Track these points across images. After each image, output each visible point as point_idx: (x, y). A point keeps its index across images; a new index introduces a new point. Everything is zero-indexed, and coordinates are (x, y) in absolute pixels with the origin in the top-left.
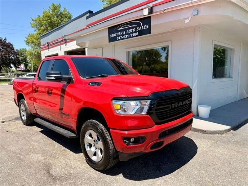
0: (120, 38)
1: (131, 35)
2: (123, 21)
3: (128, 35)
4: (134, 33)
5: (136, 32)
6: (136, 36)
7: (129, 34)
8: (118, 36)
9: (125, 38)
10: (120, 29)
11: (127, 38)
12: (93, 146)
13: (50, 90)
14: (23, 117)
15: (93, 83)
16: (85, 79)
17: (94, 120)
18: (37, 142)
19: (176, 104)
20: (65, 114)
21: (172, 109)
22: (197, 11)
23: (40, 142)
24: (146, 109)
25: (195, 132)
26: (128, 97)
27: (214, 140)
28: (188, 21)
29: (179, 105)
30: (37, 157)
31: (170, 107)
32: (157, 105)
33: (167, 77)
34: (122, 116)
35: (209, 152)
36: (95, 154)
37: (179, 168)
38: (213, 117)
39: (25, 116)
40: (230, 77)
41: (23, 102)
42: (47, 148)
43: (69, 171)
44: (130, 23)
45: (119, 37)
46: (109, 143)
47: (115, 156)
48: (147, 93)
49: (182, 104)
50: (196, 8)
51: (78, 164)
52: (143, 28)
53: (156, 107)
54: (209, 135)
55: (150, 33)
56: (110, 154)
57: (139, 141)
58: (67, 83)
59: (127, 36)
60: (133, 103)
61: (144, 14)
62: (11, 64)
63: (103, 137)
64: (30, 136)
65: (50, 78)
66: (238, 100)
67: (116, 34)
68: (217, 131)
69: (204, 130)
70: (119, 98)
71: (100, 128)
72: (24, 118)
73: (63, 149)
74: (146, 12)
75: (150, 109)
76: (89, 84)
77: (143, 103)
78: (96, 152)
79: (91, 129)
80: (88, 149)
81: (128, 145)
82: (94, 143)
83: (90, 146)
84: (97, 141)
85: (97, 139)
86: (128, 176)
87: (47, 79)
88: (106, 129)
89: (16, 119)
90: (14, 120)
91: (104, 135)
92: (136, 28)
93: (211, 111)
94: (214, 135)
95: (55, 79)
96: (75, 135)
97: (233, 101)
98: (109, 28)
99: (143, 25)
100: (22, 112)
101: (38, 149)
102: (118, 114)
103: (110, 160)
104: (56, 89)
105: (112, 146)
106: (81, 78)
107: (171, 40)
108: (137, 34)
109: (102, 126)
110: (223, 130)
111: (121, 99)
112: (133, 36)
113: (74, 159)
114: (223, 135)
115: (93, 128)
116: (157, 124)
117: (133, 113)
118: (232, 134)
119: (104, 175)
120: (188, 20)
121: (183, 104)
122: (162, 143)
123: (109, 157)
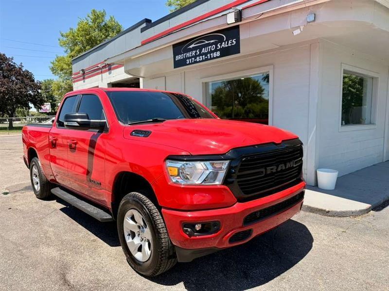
0: (192, 61)
1: (209, 55)
2: (196, 33)
3: (204, 56)
4: (213, 52)
5: (216, 50)
6: (217, 57)
7: (206, 54)
8: (189, 58)
9: (200, 61)
10: (191, 47)
11: (203, 61)
12: (136, 235)
13: (73, 143)
14: (36, 186)
15: (137, 132)
16: (127, 125)
17: (137, 193)
18: (53, 226)
19: (275, 167)
20: (94, 182)
21: (266, 175)
22: (313, 15)
23: (58, 227)
24: (222, 175)
25: (311, 214)
26: (192, 155)
27: (342, 227)
28: (300, 32)
29: (279, 169)
30: (49, 252)
31: (262, 172)
32: (240, 169)
33: (267, 123)
34: (182, 186)
35: (333, 247)
36: (140, 249)
37: (279, 275)
38: (341, 189)
39: (39, 185)
40: (370, 123)
41: (35, 163)
42: (67, 237)
43: (97, 276)
44: (207, 37)
45: (190, 60)
46: (161, 232)
47: (171, 253)
48: (223, 148)
49: (284, 168)
50: (313, 10)
51: (113, 264)
52: (228, 44)
53: (239, 172)
54: (335, 218)
55: (239, 52)
56: (163, 251)
57: (210, 229)
58: (98, 132)
59: (203, 58)
60: (200, 165)
61: (229, 23)
62: (30, 104)
63: (151, 222)
64: (44, 216)
65: (70, 124)
66: (384, 161)
67: (185, 54)
68: (347, 211)
69: (325, 211)
70: (176, 158)
71: (146, 207)
72: (38, 187)
73: (92, 239)
74: (231, 19)
75: (228, 175)
76: (131, 134)
77: (217, 166)
78: (141, 246)
79: (132, 207)
80: (129, 240)
81: (190, 235)
82: (138, 230)
83: (133, 235)
84: (143, 228)
85: (142, 224)
86: (193, 286)
87: (67, 126)
88: (157, 208)
89: (27, 188)
90: (22, 190)
91: (153, 218)
92: (216, 44)
93: (338, 178)
94: (342, 218)
95: (78, 125)
96: (111, 217)
97: (376, 163)
98: (174, 46)
99: (227, 40)
100: (34, 177)
101: (53, 238)
102: (174, 183)
103: (162, 261)
104: (83, 141)
105: (166, 236)
106: (119, 124)
107: (272, 64)
108: (218, 53)
109: (150, 202)
110: (358, 209)
111: (180, 158)
112: (212, 57)
113: (108, 256)
114: (357, 219)
115: (136, 206)
116: (241, 200)
117: (199, 182)
118: (372, 217)
119: (153, 284)
120: (299, 30)
121: (286, 167)
122: (249, 232)
123: (161, 255)
